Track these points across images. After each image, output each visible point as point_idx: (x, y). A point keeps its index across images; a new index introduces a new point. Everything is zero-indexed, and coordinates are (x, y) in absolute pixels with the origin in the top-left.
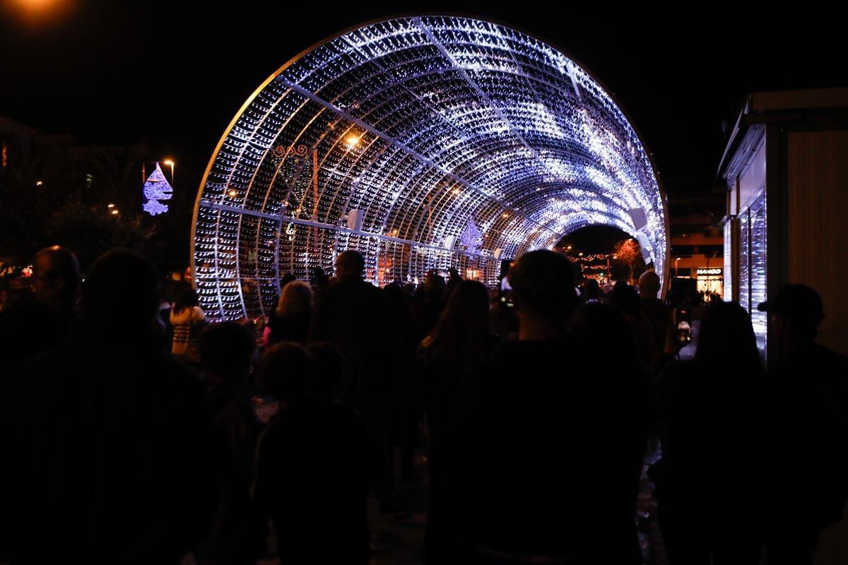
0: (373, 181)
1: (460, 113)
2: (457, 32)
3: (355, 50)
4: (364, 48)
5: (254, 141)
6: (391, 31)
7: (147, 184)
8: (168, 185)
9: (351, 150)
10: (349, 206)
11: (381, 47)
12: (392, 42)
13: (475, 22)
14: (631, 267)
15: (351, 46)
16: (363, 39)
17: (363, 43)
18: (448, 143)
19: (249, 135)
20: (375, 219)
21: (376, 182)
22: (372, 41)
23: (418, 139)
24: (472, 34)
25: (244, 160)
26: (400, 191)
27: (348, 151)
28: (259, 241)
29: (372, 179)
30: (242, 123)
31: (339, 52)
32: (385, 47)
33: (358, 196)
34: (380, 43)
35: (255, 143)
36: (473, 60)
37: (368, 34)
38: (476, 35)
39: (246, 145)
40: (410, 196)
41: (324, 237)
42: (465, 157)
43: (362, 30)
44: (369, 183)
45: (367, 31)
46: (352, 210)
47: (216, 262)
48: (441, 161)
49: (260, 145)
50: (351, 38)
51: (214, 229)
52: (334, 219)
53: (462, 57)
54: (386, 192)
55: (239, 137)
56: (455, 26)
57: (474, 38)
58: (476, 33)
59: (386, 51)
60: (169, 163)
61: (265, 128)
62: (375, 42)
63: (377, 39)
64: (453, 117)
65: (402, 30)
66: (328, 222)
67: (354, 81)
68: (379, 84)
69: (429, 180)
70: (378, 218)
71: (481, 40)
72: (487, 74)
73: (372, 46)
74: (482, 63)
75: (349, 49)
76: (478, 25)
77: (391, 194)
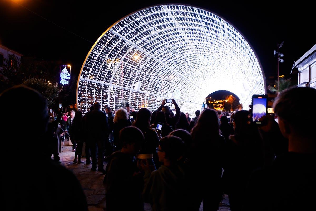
0: (144, 72)
1: (178, 46)
2: (180, 12)
3: (140, 19)
4: (144, 18)
5: (101, 55)
6: (155, 11)
7: (61, 74)
8: (69, 74)
9: (137, 60)
10: (135, 81)
11: (150, 18)
12: (155, 16)
13: (188, 7)
14: (231, 105)
15: (139, 18)
16: (144, 15)
17: (143, 17)
18: (172, 58)
19: (99, 52)
20: (145, 86)
21: (145, 72)
22: (147, 16)
23: (161, 56)
24: (186, 13)
25: (97, 62)
26: (154, 76)
27: (136, 60)
28: (102, 93)
29: (144, 71)
30: (97, 48)
31: (134, 20)
32: (152, 18)
33: (139, 77)
34: (150, 17)
35: (101, 56)
36: (185, 24)
37: (146, 13)
38: (188, 13)
39: (98, 56)
40: (158, 78)
41: (126, 92)
42: (178, 63)
43: (143, 11)
44: (143, 72)
45: (145, 12)
46: (137, 82)
47: (86, 101)
48: (169, 64)
49: (103, 56)
50: (139, 14)
51: (85, 88)
52: (130, 86)
53: (181, 23)
54: (149, 76)
55: (95, 53)
56: (180, 9)
57: (187, 15)
58: (188, 12)
59: (152, 20)
60: (69, 66)
61: (105, 50)
62: (148, 16)
63: (149, 15)
64: (175, 47)
65: (159, 11)
66: (128, 87)
67: (139, 32)
68: (149, 34)
69: (164, 72)
70: (146, 86)
71: (189, 15)
72: (190, 30)
73: (147, 18)
74: (188, 25)
75: (138, 19)
76: (189, 9)
77: (151, 77)
